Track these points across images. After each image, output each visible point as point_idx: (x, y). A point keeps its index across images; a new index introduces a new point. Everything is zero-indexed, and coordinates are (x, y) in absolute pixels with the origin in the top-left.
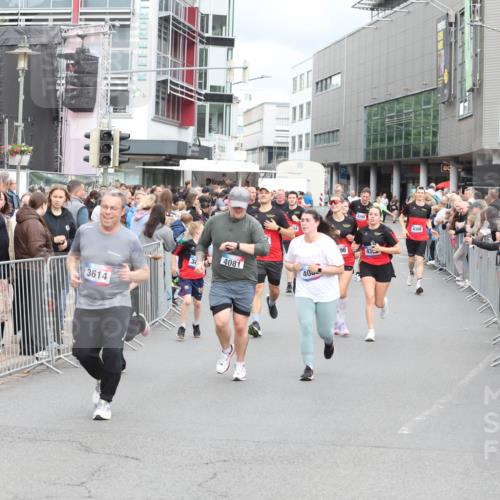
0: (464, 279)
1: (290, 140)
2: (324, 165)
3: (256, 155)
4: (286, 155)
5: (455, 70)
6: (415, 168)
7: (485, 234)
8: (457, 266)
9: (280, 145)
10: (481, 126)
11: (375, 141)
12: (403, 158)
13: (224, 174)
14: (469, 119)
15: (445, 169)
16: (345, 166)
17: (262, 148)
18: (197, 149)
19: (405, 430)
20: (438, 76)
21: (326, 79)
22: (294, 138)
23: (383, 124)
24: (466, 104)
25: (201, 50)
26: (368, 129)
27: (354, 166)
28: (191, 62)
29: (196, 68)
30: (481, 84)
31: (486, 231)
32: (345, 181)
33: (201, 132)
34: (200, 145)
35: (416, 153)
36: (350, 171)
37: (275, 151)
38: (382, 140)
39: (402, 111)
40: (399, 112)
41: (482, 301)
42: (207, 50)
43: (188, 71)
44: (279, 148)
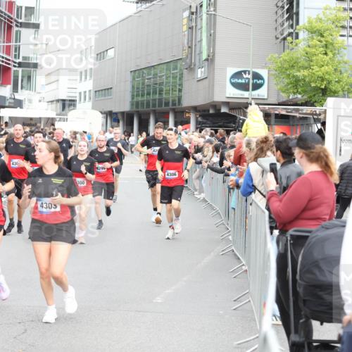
0: (200, 193)
1: (78, 95)
2: (101, 113)
3: (54, 105)
4: (75, 106)
5: (195, 45)
6: (166, 115)
7: (215, 161)
8: (195, 184)
9: (70, 99)
10: (213, 85)
11: (138, 95)
12: (157, 108)
13: (31, 119)
14: (204, 80)
15: (187, 115)
16: (116, 113)
17: (58, 101)
18: (12, 101)
19: (159, 300)
20: (183, 50)
21: (104, 52)
22: (80, 93)
23: (143, 84)
24: (203, 69)
25: (17, 31)
26: (133, 87)
27: (123, 113)
28: (9, 40)
29: (13, 44)
30: (214, 56)
31: (216, 159)
32: (116, 124)
33: (15, 89)
34: (14, 99)
35: (167, 104)
36: (120, 117)
37: (67, 103)
38: (143, 96)
39: (157, 74)
40: (155, 75)
41: (213, 208)
42: (20, 31)
43: (7, 46)
44: (70, 100)
